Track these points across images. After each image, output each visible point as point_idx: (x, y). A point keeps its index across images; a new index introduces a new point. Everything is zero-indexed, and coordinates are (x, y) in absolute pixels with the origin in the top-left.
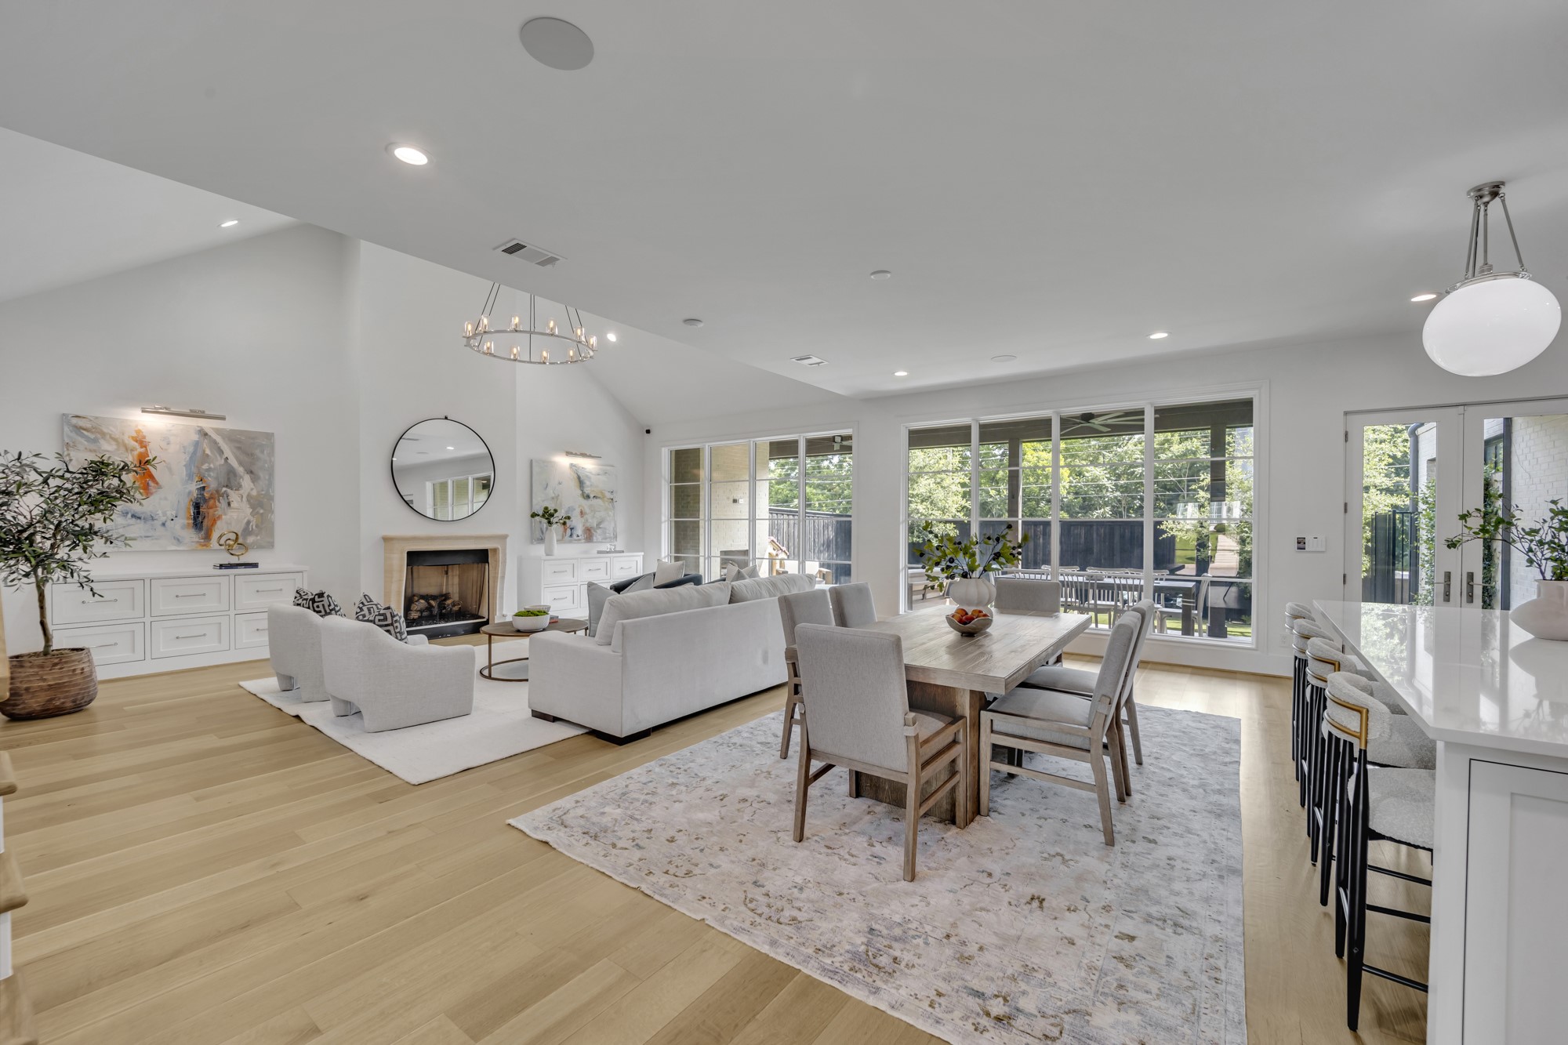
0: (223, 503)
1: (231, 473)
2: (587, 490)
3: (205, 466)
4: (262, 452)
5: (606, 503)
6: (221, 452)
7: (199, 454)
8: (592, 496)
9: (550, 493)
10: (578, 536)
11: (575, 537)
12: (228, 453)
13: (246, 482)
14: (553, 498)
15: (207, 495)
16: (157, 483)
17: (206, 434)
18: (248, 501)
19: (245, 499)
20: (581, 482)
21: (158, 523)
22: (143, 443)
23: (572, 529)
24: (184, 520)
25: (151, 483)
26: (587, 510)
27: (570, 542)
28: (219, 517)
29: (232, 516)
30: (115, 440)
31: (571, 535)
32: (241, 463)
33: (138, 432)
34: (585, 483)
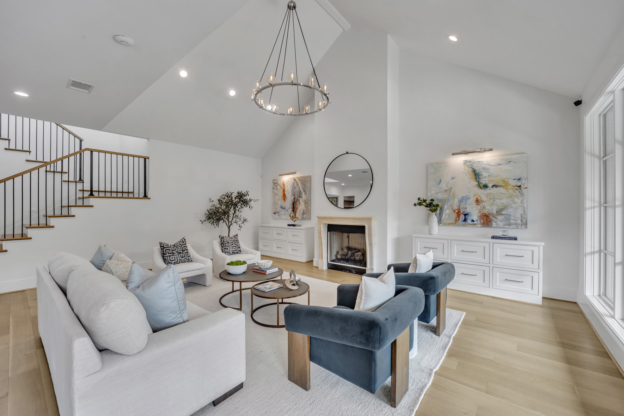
0: (298, 204)
1: (300, 192)
2: (484, 181)
3: (295, 191)
4: (307, 183)
5: (511, 191)
6: (298, 185)
7: (294, 186)
8: (490, 185)
9: (444, 186)
10: (473, 221)
11: (469, 221)
12: (300, 186)
13: (303, 195)
14: (446, 191)
15: (295, 200)
16: (286, 197)
17: (295, 180)
18: (304, 202)
19: (303, 201)
20: (476, 175)
21: (286, 210)
22: (284, 185)
23: (465, 215)
24: (291, 209)
25: (285, 198)
26: (484, 198)
27: (464, 225)
28: (298, 208)
29: (301, 207)
30: (280, 185)
31: (465, 220)
32: (302, 189)
33: (283, 182)
34: (482, 175)
